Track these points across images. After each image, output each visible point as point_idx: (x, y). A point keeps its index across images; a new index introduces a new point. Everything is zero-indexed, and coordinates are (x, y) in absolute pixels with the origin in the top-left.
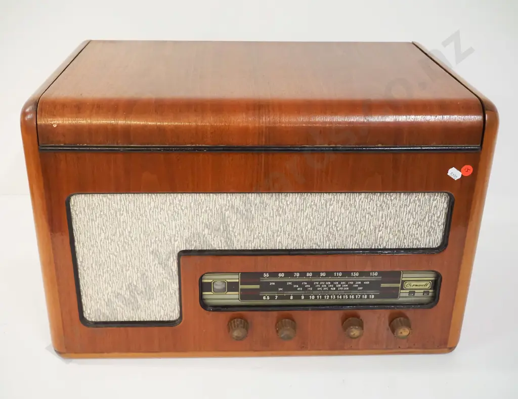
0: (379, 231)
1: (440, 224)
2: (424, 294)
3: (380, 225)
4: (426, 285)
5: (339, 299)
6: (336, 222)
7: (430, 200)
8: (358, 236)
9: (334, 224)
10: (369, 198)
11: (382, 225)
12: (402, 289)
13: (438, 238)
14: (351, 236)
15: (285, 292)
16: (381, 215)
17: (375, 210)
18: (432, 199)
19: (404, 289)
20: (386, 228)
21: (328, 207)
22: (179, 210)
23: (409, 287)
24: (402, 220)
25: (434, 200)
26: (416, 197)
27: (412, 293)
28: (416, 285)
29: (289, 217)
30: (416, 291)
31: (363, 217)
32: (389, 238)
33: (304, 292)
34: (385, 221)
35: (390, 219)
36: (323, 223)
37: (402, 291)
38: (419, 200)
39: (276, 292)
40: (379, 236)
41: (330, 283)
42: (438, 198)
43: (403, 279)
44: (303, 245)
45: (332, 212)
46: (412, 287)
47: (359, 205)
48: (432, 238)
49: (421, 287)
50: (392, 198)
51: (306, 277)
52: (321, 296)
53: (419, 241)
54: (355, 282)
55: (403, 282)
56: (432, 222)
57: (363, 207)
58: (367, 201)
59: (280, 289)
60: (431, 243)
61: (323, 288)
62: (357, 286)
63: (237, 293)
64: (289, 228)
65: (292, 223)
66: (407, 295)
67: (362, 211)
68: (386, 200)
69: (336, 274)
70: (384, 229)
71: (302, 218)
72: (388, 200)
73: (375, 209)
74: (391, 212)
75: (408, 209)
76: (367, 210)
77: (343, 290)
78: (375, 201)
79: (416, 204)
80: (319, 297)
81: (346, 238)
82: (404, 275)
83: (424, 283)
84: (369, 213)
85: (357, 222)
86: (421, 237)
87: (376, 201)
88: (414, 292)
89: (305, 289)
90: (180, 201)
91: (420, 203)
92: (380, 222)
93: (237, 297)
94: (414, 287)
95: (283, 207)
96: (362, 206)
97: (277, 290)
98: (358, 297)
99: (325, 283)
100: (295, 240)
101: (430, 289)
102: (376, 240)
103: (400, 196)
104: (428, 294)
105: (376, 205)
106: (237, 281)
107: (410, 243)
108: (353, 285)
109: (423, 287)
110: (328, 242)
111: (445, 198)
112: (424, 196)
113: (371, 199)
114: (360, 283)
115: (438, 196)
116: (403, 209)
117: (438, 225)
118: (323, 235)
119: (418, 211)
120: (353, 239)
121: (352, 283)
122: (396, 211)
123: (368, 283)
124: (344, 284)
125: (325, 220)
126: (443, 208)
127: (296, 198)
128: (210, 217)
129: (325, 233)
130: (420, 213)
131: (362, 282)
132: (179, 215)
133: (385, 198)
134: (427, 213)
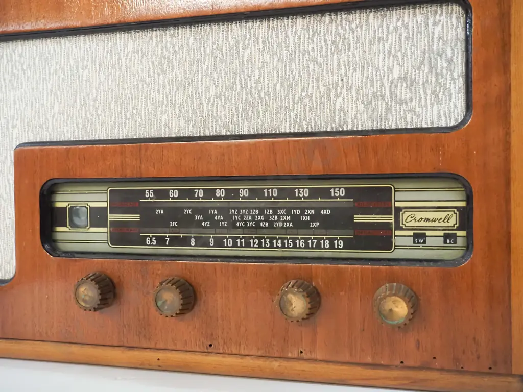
0: (337, 96)
1: (455, 75)
2: (445, 242)
3: (337, 84)
4: (447, 219)
5: (277, 247)
6: (257, 81)
7: (427, 25)
8: (298, 107)
9: (254, 85)
10: (311, 30)
11: (340, 83)
12: (398, 228)
13: (455, 106)
14: (286, 107)
15: (182, 230)
16: (335, 62)
17: (324, 53)
18: (431, 21)
19: (402, 229)
20: (349, 89)
21: (241, 52)
22: (18, 71)
23: (413, 224)
24: (377, 70)
25: (435, 24)
26: (398, 20)
27: (419, 237)
28: (428, 220)
29: (180, 76)
30: (428, 233)
31: (304, 69)
32: (357, 111)
33: (213, 231)
34: (346, 74)
35: (355, 70)
36: (234, 83)
37: (398, 233)
38: (406, 26)
39: (167, 230)
40: (338, 107)
41: (257, 212)
42: (444, 18)
43: (397, 204)
44: (204, 130)
45: (248, 61)
46: (418, 224)
47: (295, 44)
48: (444, 108)
49: (436, 224)
50: (354, 26)
51: (216, 198)
52: (243, 241)
53: (418, 116)
54: (303, 210)
55: (398, 210)
56: (439, 71)
57: (302, 48)
58: (307, 36)
59: (173, 224)
60: (443, 118)
61: (246, 221)
62: (308, 218)
63: (104, 230)
64: (179, 97)
65: (184, 88)
66: (410, 241)
67: (301, 57)
68: (341, 31)
69: (268, 192)
70: (344, 91)
71: (200, 77)
72: (346, 29)
73: (324, 50)
74: (354, 55)
75: (387, 46)
76: (309, 54)
77: (283, 227)
78: (322, 34)
79: (401, 35)
80: (241, 243)
81: (277, 112)
82: (399, 195)
83: (442, 215)
84: (314, 60)
85: (293, 80)
86: (421, 106)
87: (325, 34)
88: (424, 236)
89: (215, 224)
90: (21, 56)
91: (408, 33)
92: (335, 77)
93: (105, 237)
94: (423, 224)
95: (168, 57)
96: (299, 47)
97: (168, 226)
98: (312, 243)
99: (249, 212)
100: (190, 120)
101: (458, 229)
102: (333, 117)
103: (367, 21)
104: (455, 242)
105: (326, 41)
106: (104, 205)
107: (401, 119)
108: (299, 216)
109: (442, 224)
110: (246, 123)
111: (457, 18)
112: (415, 15)
113: (315, 32)
114: (313, 212)
115: (442, 14)
116: (376, 46)
117: (453, 79)
118: (237, 108)
119: (406, 50)
120: (290, 115)
121: (298, 212)
122: (364, 51)
123: (329, 212)
124: (283, 215)
125: (238, 78)
126: (457, 38)
127: (188, 39)
128: (61, 81)
129: (239, 105)
130: (413, 53)
131: (318, 210)
132: (20, 80)
133: (339, 27)
134: (424, 53)
